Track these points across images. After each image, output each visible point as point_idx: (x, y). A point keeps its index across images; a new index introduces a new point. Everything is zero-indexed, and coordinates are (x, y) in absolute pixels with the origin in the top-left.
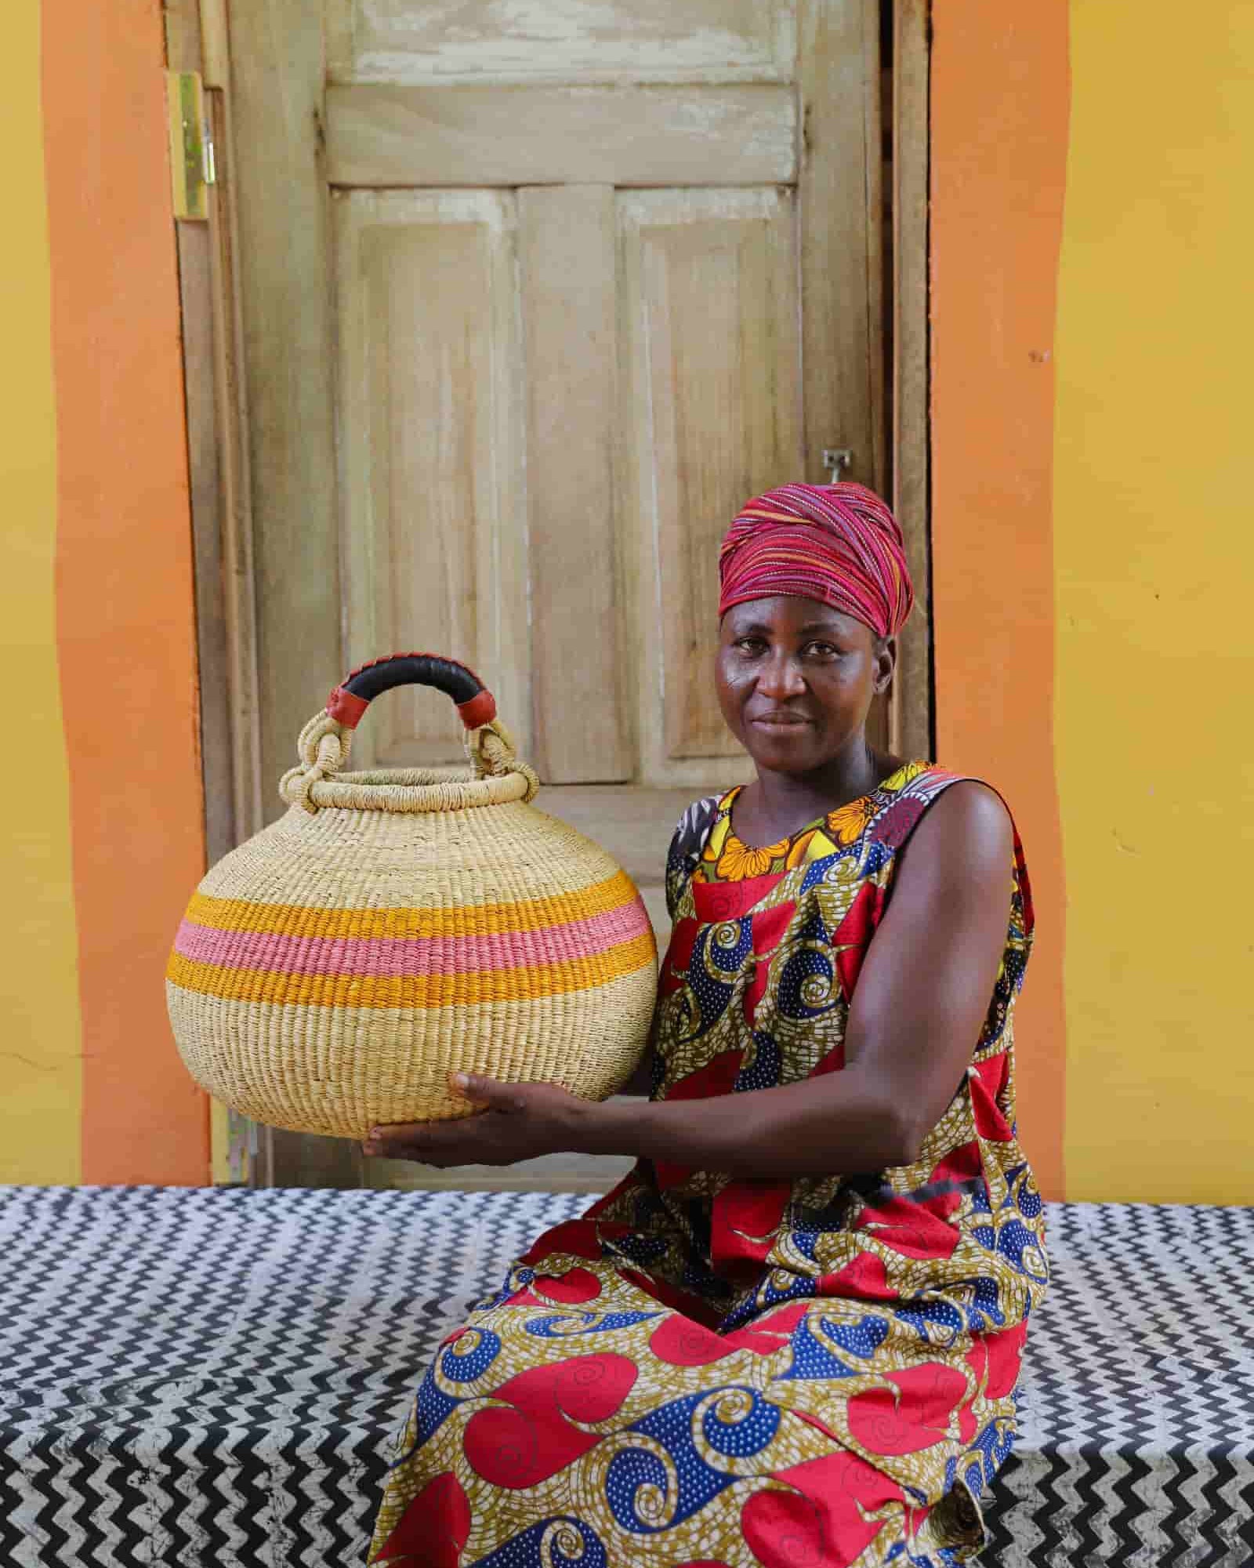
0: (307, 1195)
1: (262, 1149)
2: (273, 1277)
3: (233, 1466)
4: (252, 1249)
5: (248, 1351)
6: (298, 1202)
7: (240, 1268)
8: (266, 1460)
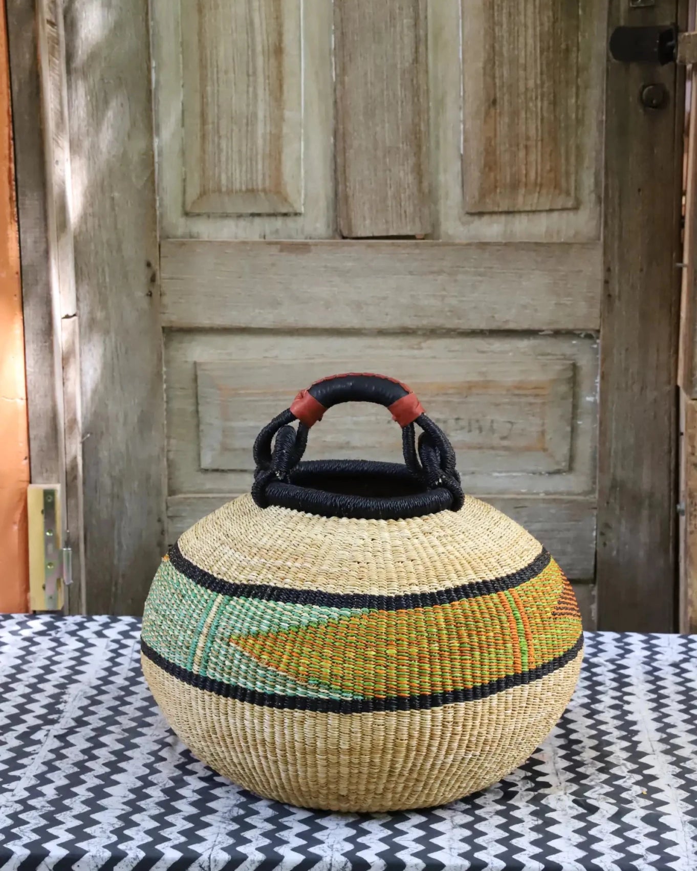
0: (115, 620)
1: (77, 579)
2: (88, 698)
4: (66, 672)
5: (59, 769)
6: (106, 626)
7: (57, 691)
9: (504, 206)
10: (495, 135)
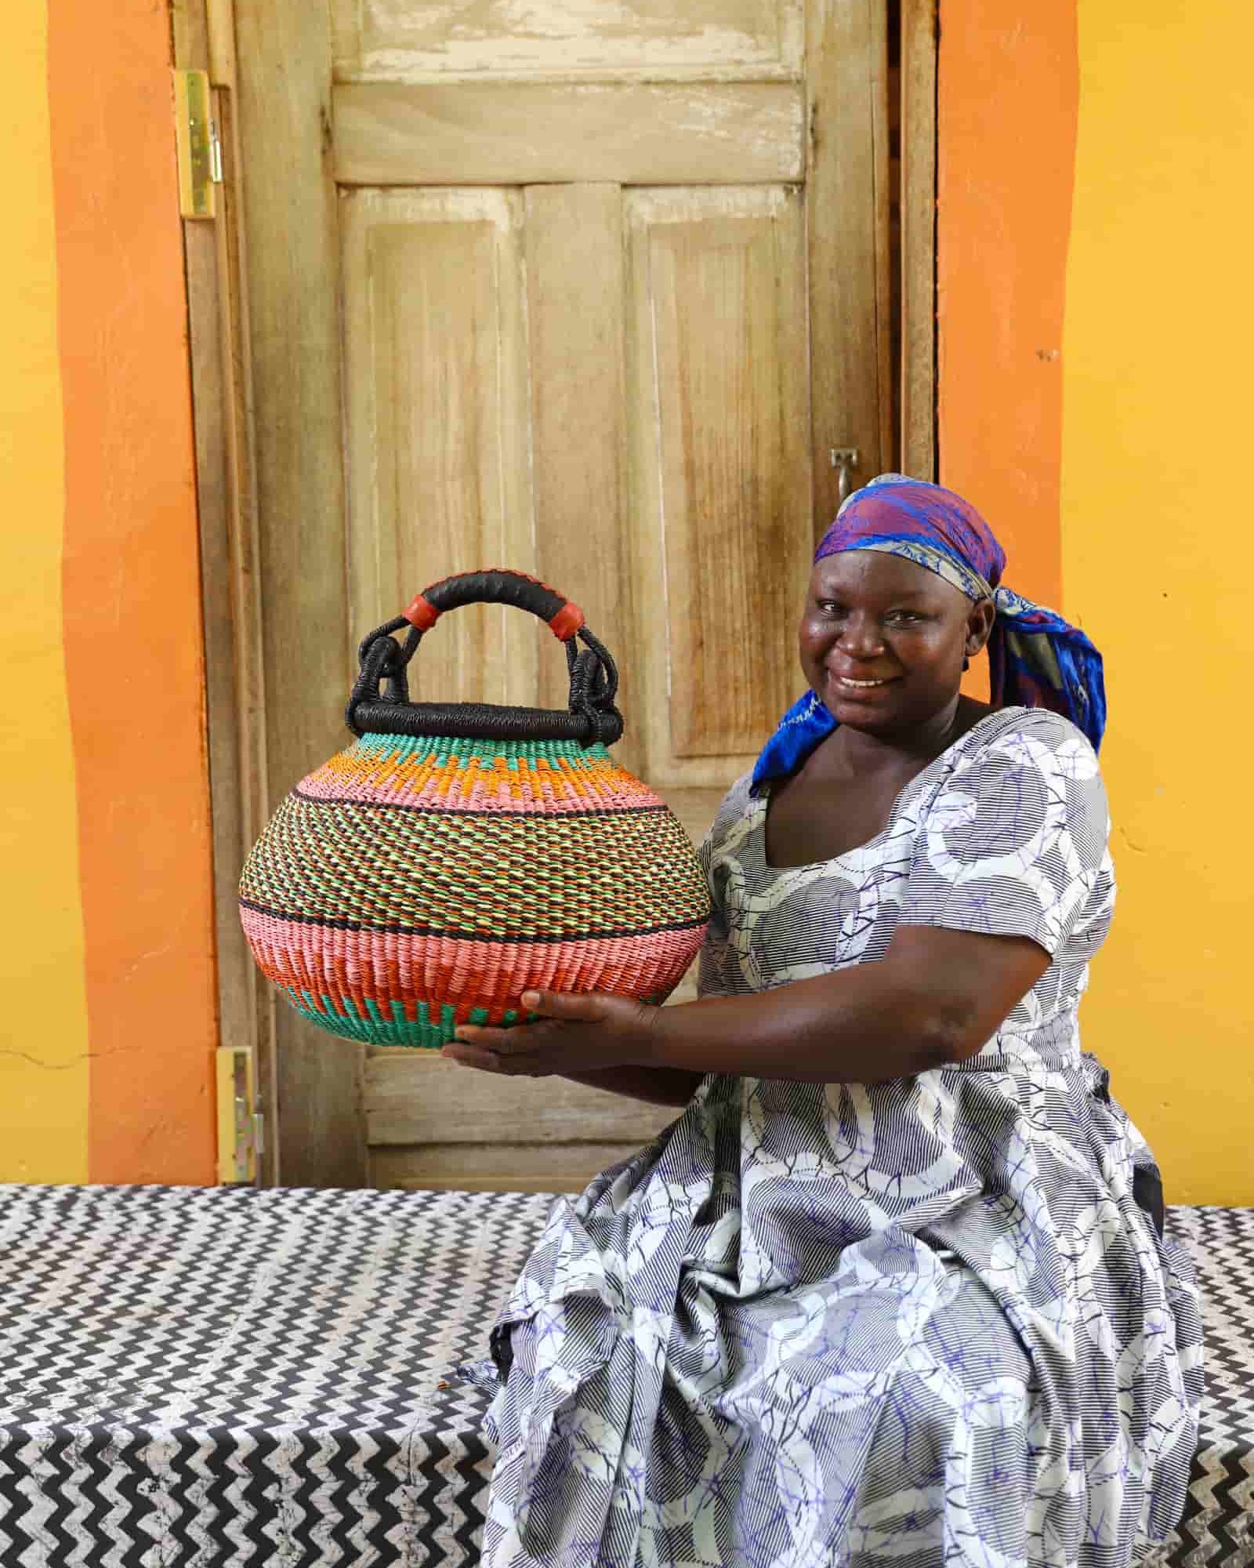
0: (312, 1195)
1: (269, 1148)
2: (278, 1278)
3: (243, 1477)
4: (256, 1250)
5: (249, 1352)
6: (303, 1202)
7: (245, 1269)
8: (277, 1472)
9: (715, 748)
10: (703, 677)
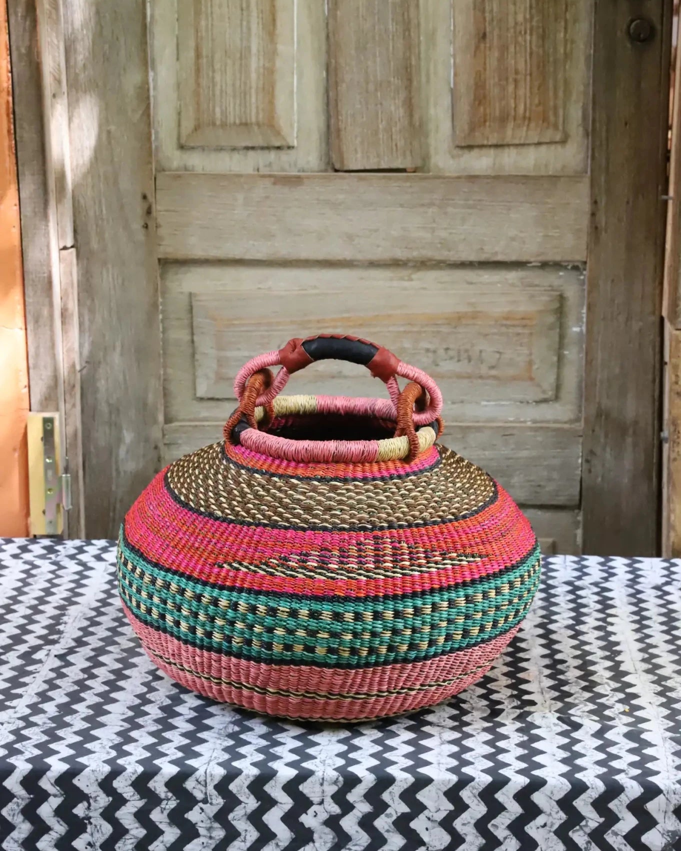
1: (76, 504)
3: (55, 796)
4: (66, 594)
6: (104, 550)
7: (57, 612)
8: (86, 791)
9: (493, 139)
10: (485, 69)
